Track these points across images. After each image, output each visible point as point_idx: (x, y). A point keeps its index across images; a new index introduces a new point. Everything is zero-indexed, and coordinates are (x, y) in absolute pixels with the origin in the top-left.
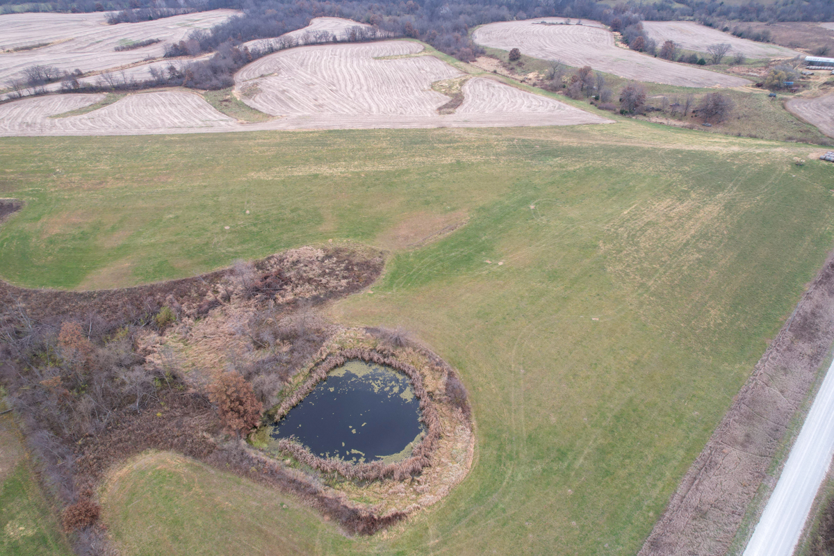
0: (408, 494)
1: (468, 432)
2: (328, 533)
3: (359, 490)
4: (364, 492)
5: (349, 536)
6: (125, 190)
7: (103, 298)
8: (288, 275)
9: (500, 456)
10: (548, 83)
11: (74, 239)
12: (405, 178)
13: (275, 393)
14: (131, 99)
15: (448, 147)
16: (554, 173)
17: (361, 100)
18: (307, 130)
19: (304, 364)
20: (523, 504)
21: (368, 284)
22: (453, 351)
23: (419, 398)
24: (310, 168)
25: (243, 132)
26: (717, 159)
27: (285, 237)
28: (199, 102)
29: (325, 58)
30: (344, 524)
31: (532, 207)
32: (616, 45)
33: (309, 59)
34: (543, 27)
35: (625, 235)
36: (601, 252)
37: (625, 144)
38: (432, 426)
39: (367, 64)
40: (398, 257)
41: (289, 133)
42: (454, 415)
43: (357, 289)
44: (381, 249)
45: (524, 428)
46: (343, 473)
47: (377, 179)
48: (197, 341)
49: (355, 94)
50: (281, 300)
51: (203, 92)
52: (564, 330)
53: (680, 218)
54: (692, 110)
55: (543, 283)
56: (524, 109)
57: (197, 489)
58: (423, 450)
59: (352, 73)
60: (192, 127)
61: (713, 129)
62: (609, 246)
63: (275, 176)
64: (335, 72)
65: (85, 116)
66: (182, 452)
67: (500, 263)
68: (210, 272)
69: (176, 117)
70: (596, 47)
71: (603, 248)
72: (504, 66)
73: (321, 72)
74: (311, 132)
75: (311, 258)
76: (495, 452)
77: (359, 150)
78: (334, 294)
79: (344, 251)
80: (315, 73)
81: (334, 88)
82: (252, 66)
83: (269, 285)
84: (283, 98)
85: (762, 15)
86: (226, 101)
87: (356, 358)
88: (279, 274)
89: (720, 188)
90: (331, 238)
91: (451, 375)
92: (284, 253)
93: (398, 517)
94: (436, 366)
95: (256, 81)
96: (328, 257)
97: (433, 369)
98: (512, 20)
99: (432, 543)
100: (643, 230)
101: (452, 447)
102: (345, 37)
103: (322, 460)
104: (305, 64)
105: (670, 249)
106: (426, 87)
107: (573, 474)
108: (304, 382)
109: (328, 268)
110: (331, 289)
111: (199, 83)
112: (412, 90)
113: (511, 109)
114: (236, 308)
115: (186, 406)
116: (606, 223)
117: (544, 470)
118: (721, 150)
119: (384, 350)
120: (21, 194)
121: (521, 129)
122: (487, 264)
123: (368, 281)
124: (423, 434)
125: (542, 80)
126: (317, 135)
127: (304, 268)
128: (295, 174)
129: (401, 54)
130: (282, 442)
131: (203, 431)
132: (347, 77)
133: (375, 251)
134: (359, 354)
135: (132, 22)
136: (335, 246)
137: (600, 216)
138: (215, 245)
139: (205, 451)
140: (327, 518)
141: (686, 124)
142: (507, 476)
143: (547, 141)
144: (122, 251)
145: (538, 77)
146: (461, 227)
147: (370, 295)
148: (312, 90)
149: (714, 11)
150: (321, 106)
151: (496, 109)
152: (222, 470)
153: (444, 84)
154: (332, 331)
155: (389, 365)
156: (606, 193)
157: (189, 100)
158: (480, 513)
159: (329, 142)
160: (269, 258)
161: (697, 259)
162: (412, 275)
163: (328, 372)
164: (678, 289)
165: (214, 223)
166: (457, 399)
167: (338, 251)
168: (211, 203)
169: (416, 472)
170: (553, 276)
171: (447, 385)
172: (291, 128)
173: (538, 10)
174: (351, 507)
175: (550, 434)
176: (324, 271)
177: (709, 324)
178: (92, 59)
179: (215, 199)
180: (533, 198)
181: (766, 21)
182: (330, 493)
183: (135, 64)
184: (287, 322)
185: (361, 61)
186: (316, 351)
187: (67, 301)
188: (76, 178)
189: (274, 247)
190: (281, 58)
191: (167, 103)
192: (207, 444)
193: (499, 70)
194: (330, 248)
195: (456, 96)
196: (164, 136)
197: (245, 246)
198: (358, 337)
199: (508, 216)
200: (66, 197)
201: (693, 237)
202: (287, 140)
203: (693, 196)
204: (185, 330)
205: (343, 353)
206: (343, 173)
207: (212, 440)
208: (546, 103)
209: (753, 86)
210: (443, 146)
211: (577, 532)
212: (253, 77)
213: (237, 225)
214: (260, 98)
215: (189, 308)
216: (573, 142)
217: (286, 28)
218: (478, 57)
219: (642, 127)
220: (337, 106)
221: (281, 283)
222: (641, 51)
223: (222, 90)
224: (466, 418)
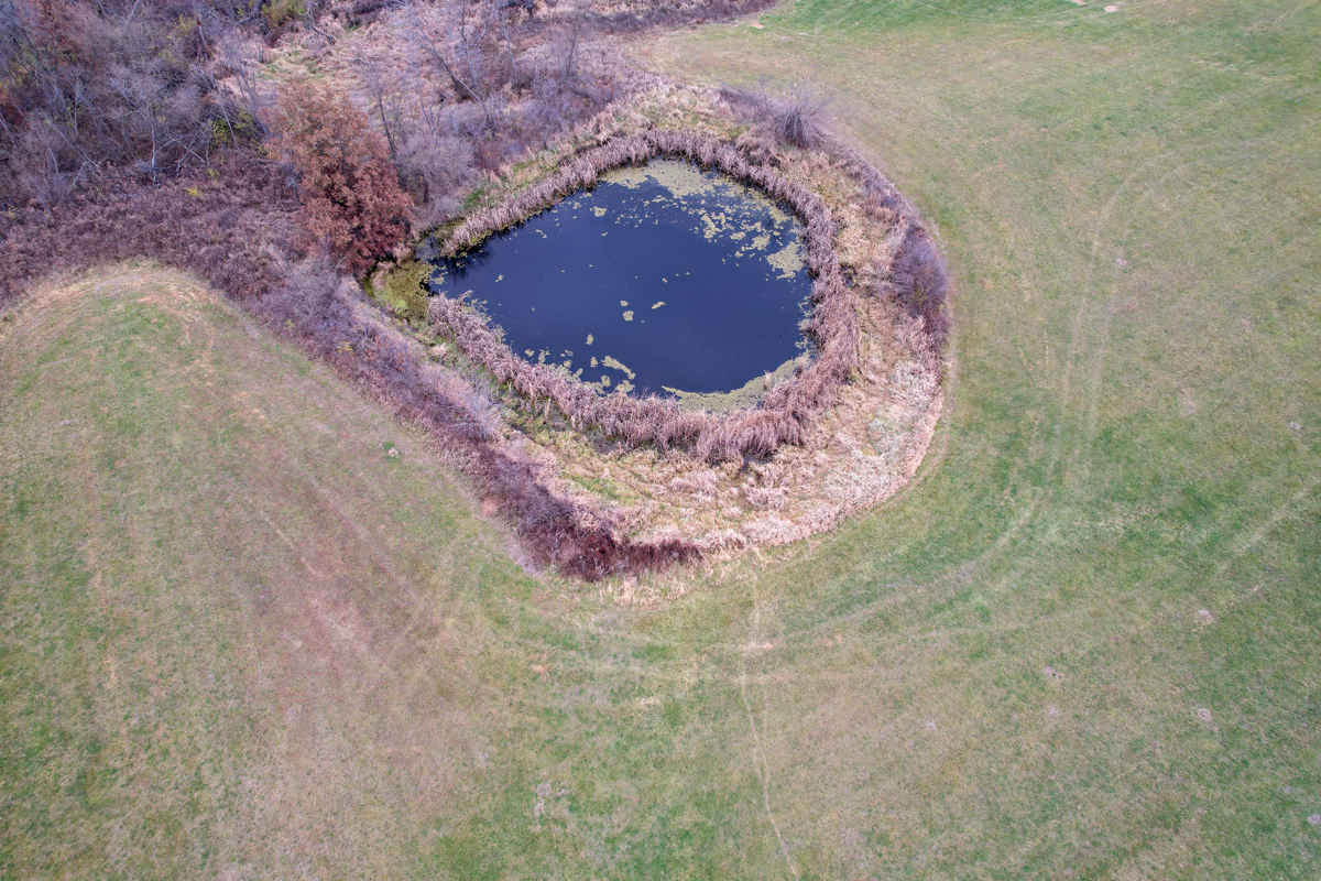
0: (721, 502)
1: (930, 381)
2: (481, 546)
3: (595, 459)
4: (606, 466)
5: (531, 569)
9: (1007, 466)
13: (458, 190)
19: (549, 144)
20: (1048, 613)
21: (757, 9)
22: (935, 180)
23: (814, 275)
30: (528, 533)
38: (832, 345)
42: (900, 333)
43: (726, 13)
45: (1093, 408)
46: (566, 407)
48: (338, 67)
50: (543, 11)
58: (792, 398)
66: (208, 277)
67: (1110, 9)
76: (993, 452)
78: (668, 15)
87: (679, 154)
91: (914, 232)
93: (677, 552)
94: (883, 208)
97: (870, 212)
99: (751, 647)
101: (874, 411)
103: (524, 365)
107: (1223, 567)
108: (539, 182)
114: (441, 14)
117: (1131, 535)
124: (803, 360)
130: (441, 301)
131: (271, 242)
134: (690, 145)
139: (258, 286)
140: (490, 506)
142: (1015, 525)
147: (754, 31)
152: (278, 334)
154: (638, 85)
155: (759, 185)
158: (911, 604)
163: (599, 173)
166: (918, 294)
169: (757, 451)
170: (1265, 49)
171: (899, 255)
174: (558, 495)
175: (1171, 440)
182: (514, 448)
186: (584, 116)
192: (267, 270)
198: (697, 109)
204: (320, 40)
205: (651, 134)
224: (932, 348)
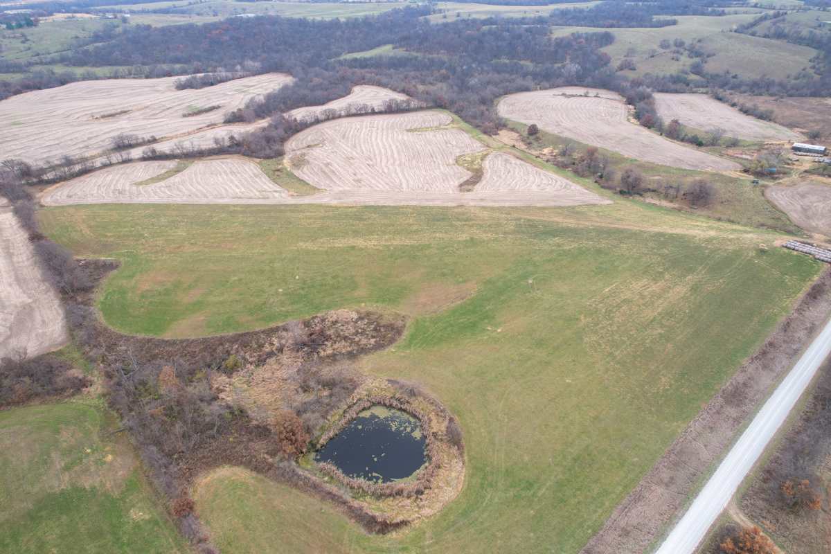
0: (413, 508)
1: (461, 464)
2: (354, 531)
3: (377, 503)
4: (381, 504)
5: (368, 535)
6: (199, 254)
7: (184, 345)
8: (329, 333)
9: (483, 484)
10: (560, 159)
11: (160, 294)
12: (427, 252)
13: (318, 428)
14: (198, 167)
15: (464, 225)
16: (552, 251)
17: (394, 175)
18: (347, 205)
19: (340, 407)
20: (497, 519)
21: (392, 343)
22: (454, 401)
23: (426, 437)
24: (348, 241)
25: (294, 205)
26: (694, 243)
27: (327, 300)
28: (255, 171)
29: (364, 130)
30: (365, 525)
31: (530, 281)
32: (628, 120)
33: (350, 131)
34: (563, 99)
35: (604, 311)
36: (581, 325)
37: (616, 226)
38: (434, 459)
39: (400, 137)
40: (417, 321)
41: (332, 207)
42: (451, 451)
43: (383, 347)
44: (403, 314)
45: (503, 464)
46: (366, 489)
47: (404, 252)
48: (258, 384)
49: (389, 169)
50: (322, 354)
51: (258, 160)
52: (542, 389)
53: (652, 297)
54: (683, 192)
55: (531, 348)
56: (534, 188)
57: (260, 495)
58: (426, 476)
59: (387, 147)
60: (251, 198)
61: (698, 212)
62: (589, 319)
63: (320, 247)
64: (373, 146)
65: (162, 183)
66: (249, 468)
67: (499, 330)
68: (267, 328)
69: (237, 186)
70: (608, 123)
71: (584, 320)
72: (522, 141)
73: (361, 147)
74: (350, 207)
75: (347, 319)
76: (479, 481)
77: (389, 225)
78: (364, 350)
79: (373, 314)
80: (355, 146)
81: (371, 163)
82: (300, 135)
83: (313, 341)
84: (327, 171)
85: (773, 90)
86: (278, 170)
87: (379, 403)
88: (322, 332)
89: (691, 270)
90: (364, 302)
91: (451, 420)
92: (326, 314)
93: (404, 523)
94: (440, 413)
95: (304, 151)
96: (361, 318)
97: (438, 415)
98: (536, 89)
99: (427, 542)
100: (619, 307)
101: (448, 475)
102: (383, 109)
103: (351, 479)
104: (346, 136)
105: (638, 324)
106: (451, 161)
107: (536, 500)
108: (340, 420)
109: (361, 329)
110: (362, 346)
111: (255, 152)
112: (439, 164)
113: (523, 188)
114: (287, 359)
115: (251, 434)
116: (589, 299)
117: (515, 496)
118: (699, 235)
119: (402, 398)
120: (119, 255)
121: (528, 209)
122: (488, 330)
123: (392, 341)
124: (427, 464)
125: (555, 156)
126: (355, 210)
127: (341, 328)
128: (336, 245)
129: (432, 126)
130: (322, 464)
131: (264, 453)
132: (383, 150)
133: (399, 315)
134: (382, 400)
135: (197, 89)
136: (366, 309)
137: (585, 293)
138: (270, 304)
139: (266, 468)
140: (353, 521)
141: (676, 206)
142: (487, 499)
143: (550, 221)
144: (198, 306)
145: (552, 153)
146: (470, 297)
147: (392, 352)
148: (352, 164)
149: (726, 84)
150: (359, 181)
151: (510, 187)
152: (278, 482)
153: (467, 158)
154: (362, 381)
155: (405, 410)
156: (593, 271)
157: (247, 168)
158: (464, 524)
159: (364, 217)
160: (314, 318)
161: (659, 334)
162: (427, 337)
163: (357, 414)
164: (639, 359)
165: (270, 286)
166: (454, 439)
167: (368, 314)
168: (268, 268)
169: (419, 492)
170: (540, 344)
171: (447, 428)
172: (334, 203)
173: (560, 81)
174: (371, 514)
175: (522, 469)
176: (357, 331)
177: (658, 389)
178: (164, 125)
179: (271, 265)
180: (532, 274)
181: (775, 95)
182: (356, 504)
183: (199, 130)
184: (327, 372)
185: (395, 134)
186: (349, 396)
187: (156, 346)
188: (160, 242)
189: (318, 308)
190: (326, 129)
191: (228, 171)
192: (267, 463)
193: (517, 144)
194: (362, 311)
195: (477, 170)
196: (228, 206)
197: (295, 307)
198: (381, 387)
199: (509, 289)
200: (153, 259)
201: (659, 314)
202: (331, 213)
203: (667, 276)
204: (248, 374)
205: (370, 399)
206: (376, 246)
207: (270, 460)
208: (554, 181)
209: (740, 171)
210: (460, 223)
211: (533, 541)
212: (300, 147)
213: (289, 289)
214: (307, 169)
215: (251, 357)
216: (571, 223)
217: (330, 97)
218: (501, 130)
219: (636, 208)
220: (373, 181)
221: (323, 339)
222: (649, 128)
223: (274, 159)
224: (460, 454)
